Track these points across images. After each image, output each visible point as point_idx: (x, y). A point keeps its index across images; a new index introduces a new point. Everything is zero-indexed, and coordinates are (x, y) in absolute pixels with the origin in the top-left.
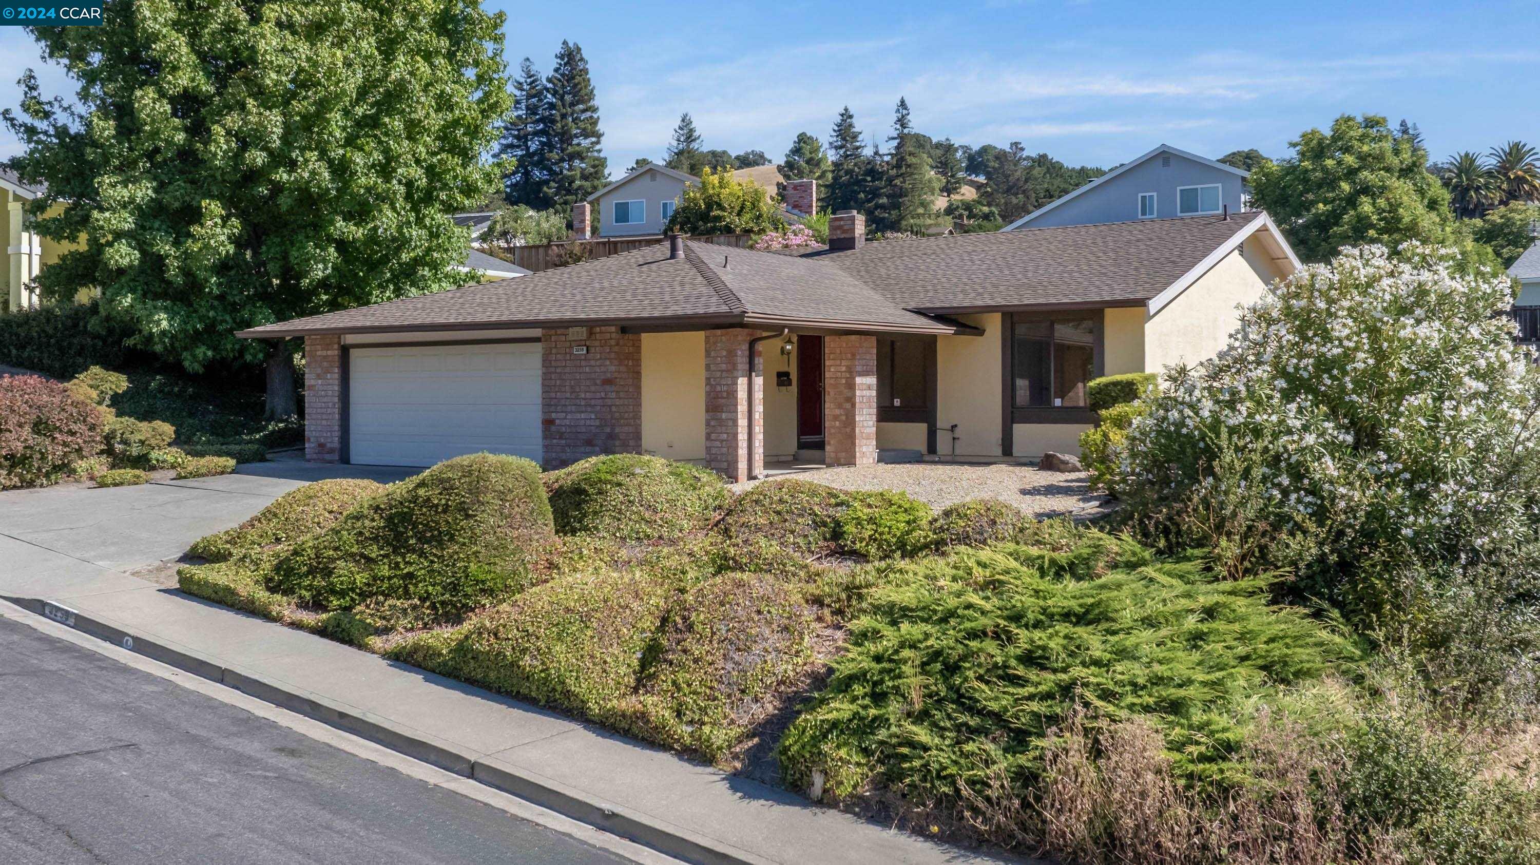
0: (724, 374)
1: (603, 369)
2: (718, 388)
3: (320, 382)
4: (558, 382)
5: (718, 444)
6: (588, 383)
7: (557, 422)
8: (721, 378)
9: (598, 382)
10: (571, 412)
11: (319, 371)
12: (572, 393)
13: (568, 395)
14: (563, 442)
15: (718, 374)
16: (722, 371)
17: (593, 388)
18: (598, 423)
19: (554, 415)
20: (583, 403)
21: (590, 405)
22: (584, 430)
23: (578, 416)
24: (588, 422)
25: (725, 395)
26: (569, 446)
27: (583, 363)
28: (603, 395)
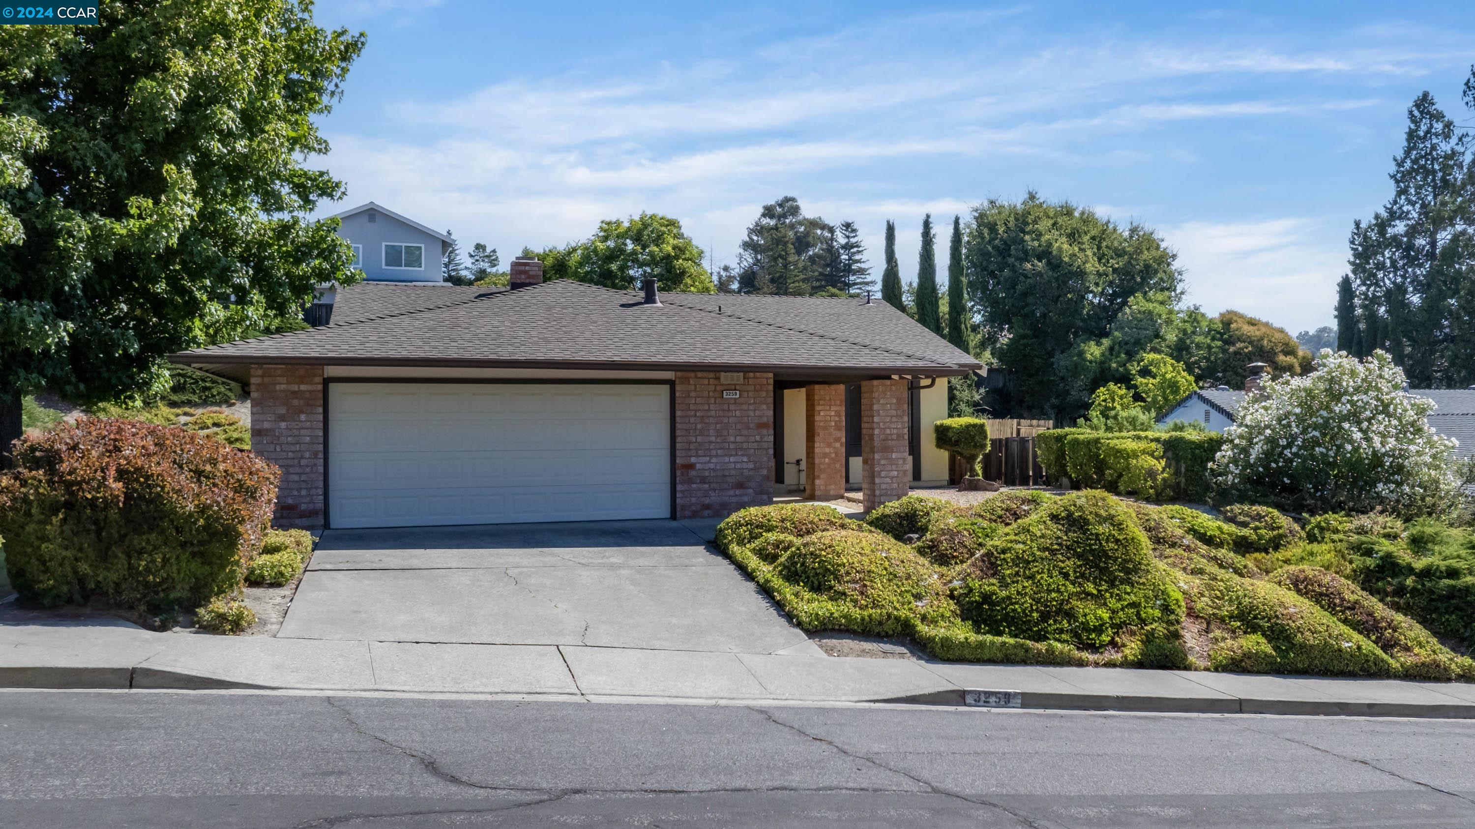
0: (894, 419)
1: (757, 413)
2: (888, 431)
3: (283, 425)
4: (699, 426)
5: (888, 480)
6: (739, 426)
7: (698, 466)
8: (891, 422)
9: (752, 425)
10: (717, 456)
11: (282, 411)
12: (717, 437)
13: (713, 439)
14: (707, 486)
15: (888, 419)
16: (892, 417)
17: (745, 432)
18: (751, 466)
19: (693, 460)
20: (732, 446)
21: (742, 449)
22: (733, 472)
23: (727, 459)
24: (739, 466)
25: (894, 437)
26: (715, 490)
27: (732, 407)
28: (758, 438)
